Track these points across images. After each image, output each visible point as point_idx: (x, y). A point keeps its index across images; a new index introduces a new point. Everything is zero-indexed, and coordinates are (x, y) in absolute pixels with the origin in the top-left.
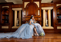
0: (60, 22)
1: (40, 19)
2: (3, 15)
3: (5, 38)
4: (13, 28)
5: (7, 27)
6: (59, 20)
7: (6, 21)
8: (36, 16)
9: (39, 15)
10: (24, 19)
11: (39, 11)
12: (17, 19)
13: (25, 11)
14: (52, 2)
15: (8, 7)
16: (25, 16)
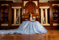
0: (55, 20)
1: (38, 17)
2: (2, 13)
3: (8, 34)
4: (13, 25)
5: (7, 25)
6: (54, 18)
7: (6, 19)
8: (35, 14)
9: (38, 14)
10: (24, 17)
11: (37, 9)
12: (16, 17)
13: (24, 9)
14: (49, 2)
15: (8, 5)
16: (25, 14)
